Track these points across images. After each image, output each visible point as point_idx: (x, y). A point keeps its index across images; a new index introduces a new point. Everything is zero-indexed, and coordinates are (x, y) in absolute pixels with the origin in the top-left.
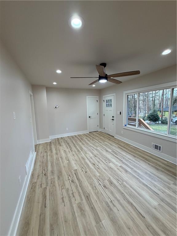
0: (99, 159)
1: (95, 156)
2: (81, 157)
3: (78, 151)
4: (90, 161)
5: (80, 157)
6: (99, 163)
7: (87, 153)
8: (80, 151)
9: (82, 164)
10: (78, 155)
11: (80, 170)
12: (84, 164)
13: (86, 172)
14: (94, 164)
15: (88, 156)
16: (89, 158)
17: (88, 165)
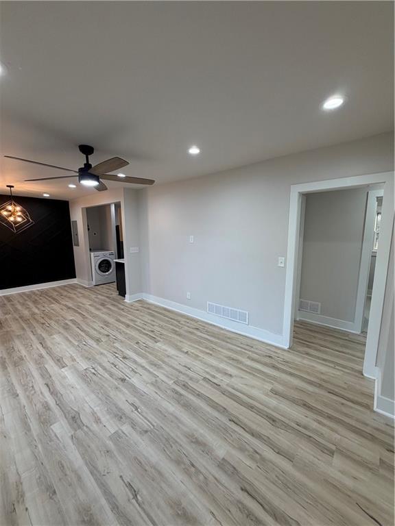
0: (111, 375)
1: (123, 380)
2: (162, 368)
3: (185, 386)
4: (135, 362)
5: (164, 366)
6: (113, 364)
7: (152, 384)
8: (178, 389)
9: (150, 353)
10: (177, 373)
11: (150, 343)
12: (147, 354)
13: (137, 343)
14: (124, 358)
15: (146, 376)
16: (140, 370)
17: (138, 354)
